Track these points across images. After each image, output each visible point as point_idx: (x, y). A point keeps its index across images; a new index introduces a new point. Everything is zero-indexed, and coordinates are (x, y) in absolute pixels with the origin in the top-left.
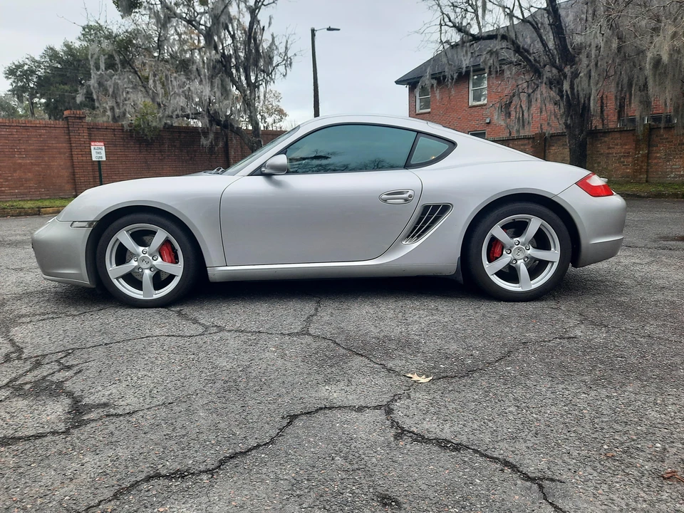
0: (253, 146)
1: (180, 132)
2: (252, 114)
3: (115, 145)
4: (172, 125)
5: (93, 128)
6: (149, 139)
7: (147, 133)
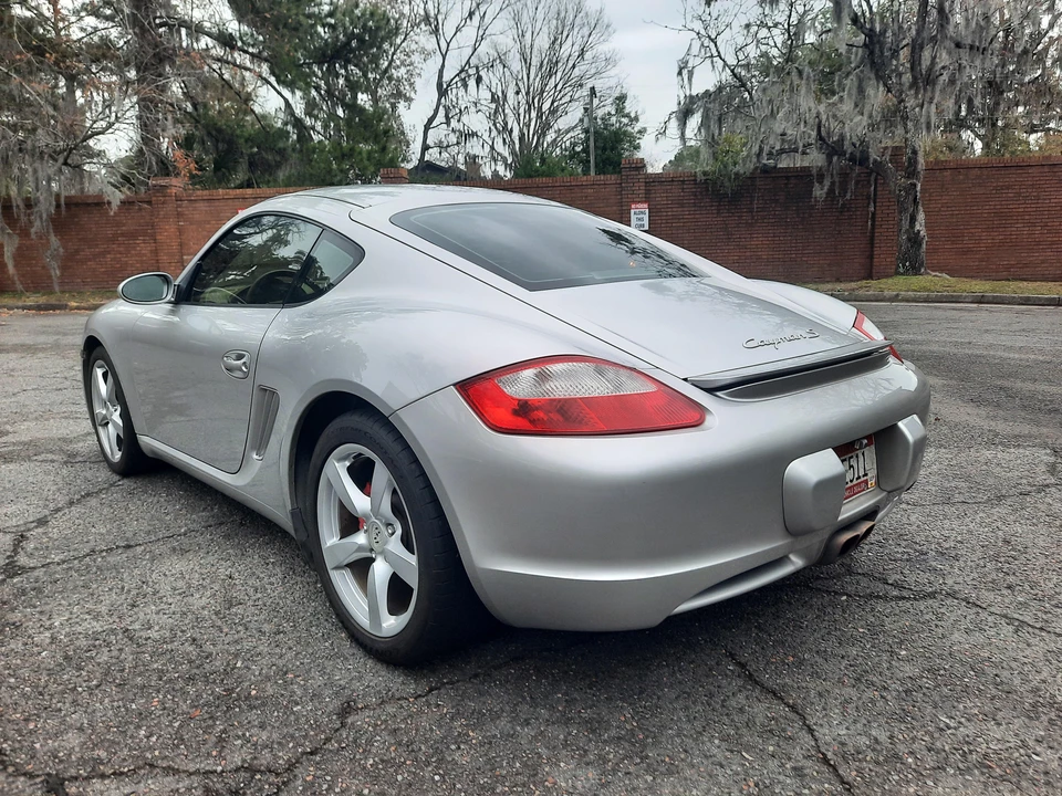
0: (899, 196)
1: (787, 178)
2: (908, 135)
3: (682, 205)
4: (775, 167)
6: (729, 192)
7: (727, 184)
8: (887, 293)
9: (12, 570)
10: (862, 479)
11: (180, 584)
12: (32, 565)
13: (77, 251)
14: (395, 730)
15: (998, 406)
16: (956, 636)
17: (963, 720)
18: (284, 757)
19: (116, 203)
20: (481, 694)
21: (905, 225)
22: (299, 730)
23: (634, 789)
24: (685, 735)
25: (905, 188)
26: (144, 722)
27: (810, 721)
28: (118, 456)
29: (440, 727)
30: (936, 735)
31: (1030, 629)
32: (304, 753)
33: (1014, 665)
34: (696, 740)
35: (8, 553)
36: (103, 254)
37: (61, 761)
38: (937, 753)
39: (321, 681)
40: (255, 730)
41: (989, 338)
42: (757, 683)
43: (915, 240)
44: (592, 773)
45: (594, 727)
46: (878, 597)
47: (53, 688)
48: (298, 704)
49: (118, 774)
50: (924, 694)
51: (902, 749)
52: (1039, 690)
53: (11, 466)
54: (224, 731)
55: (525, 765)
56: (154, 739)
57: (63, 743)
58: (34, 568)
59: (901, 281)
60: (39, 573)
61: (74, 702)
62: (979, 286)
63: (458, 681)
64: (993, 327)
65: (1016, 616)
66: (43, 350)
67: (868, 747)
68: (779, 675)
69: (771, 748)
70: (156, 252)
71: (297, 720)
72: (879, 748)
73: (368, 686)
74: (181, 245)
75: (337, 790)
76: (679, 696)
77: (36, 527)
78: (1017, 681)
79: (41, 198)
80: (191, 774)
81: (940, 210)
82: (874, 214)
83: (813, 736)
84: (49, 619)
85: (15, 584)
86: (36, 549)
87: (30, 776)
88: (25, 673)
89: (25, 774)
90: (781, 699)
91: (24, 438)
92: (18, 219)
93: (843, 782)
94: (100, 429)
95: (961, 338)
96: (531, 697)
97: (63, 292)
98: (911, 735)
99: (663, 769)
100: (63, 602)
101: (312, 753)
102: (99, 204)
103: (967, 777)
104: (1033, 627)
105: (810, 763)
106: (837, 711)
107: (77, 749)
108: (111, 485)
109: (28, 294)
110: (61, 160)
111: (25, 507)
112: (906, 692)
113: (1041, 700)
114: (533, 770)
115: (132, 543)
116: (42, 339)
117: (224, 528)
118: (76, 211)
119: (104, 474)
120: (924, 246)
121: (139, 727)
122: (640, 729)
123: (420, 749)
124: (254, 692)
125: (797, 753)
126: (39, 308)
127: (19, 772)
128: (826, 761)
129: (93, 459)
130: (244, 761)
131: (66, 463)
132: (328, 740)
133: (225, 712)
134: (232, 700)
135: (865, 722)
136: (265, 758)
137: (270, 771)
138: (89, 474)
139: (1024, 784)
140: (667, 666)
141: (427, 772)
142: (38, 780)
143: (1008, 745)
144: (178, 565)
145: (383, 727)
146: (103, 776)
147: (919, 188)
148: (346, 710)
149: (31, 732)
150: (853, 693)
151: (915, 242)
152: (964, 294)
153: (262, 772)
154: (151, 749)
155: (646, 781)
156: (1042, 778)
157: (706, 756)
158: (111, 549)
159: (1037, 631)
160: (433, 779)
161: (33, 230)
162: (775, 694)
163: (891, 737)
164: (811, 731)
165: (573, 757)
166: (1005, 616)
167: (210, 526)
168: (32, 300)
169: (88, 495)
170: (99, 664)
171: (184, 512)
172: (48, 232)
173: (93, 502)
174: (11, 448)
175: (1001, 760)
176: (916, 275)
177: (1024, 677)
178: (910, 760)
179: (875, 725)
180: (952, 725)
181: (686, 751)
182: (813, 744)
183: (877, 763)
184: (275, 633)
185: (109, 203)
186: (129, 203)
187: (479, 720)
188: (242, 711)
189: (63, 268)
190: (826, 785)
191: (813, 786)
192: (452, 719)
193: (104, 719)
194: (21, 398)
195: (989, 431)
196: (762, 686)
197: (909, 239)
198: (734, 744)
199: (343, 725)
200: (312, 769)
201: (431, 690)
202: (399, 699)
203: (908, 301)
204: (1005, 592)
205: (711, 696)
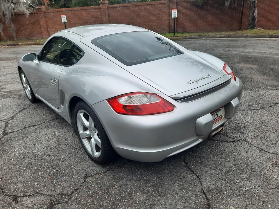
0: (250, 5)
3: (187, 9)
5: (179, 2)
6: (201, 4)
7: (200, 2)
8: (245, 35)
9: (5, 133)
10: (220, 117)
11: (47, 138)
12: (10, 132)
13: (20, 28)
14: (97, 183)
15: (270, 75)
16: (244, 154)
17: (241, 180)
18: (70, 190)
19: (28, 15)
20: (119, 172)
21: (251, 14)
22: (74, 183)
23: (155, 201)
24: (169, 185)
25: (252, 2)
26: (36, 180)
27: (202, 181)
28: (31, 98)
29: (108, 182)
30: (233, 185)
31: (264, 152)
32: (75, 190)
33: (257, 163)
34: (172, 186)
35: (4, 128)
36: (27, 29)
37: (17, 192)
38: (233, 190)
39: (80, 168)
40: (63, 183)
41: (271, 51)
42: (189, 169)
43: (254, 18)
44: (145, 196)
45: (147, 182)
46: (225, 141)
47: (15, 170)
48: (74, 175)
49: (30, 195)
50: (232, 172)
51: (224, 189)
52: (262, 171)
53: (5, 100)
54: (56, 183)
55: (128, 193)
56: (39, 185)
57: (17, 186)
58: (10, 133)
59: (249, 31)
60: (11, 134)
61: (20, 175)
62: (271, 32)
63: (114, 168)
64: (273, 47)
65: (261, 147)
66: (13, 59)
67: (215, 188)
68: (196, 166)
69: (190, 189)
70: (40, 28)
71: (74, 179)
72: (218, 188)
73: (91, 170)
74: (47, 26)
75: (82, 200)
76: (169, 173)
77: (11, 120)
78: (257, 168)
79: (7, 13)
80: (47, 195)
81: (262, 8)
82: (242, 10)
83: (201, 185)
84: (14, 149)
85: (6, 138)
86: (11, 127)
87: (9, 196)
88: (8, 165)
89: (8, 195)
90: (195, 173)
91: (8, 90)
92: (2, 19)
93: (207, 199)
94: (26, 90)
95: (263, 50)
96: (132, 173)
97: (17, 40)
98: (227, 185)
99: (162, 195)
100: (17, 143)
101: (77, 190)
102: (23, 14)
103: (239, 198)
104: (265, 151)
105: (199, 193)
106: (209, 177)
107: (20, 188)
108: (30, 106)
109: (8, 41)
110: (11, 2)
111: (8, 113)
112: (227, 171)
113: (262, 174)
114: (130, 195)
115: (35, 125)
116: (12, 56)
117: (58, 120)
118: (17, 16)
119: (28, 102)
120: (256, 20)
121: (35, 182)
122: (158, 183)
123: (103, 189)
124: (63, 172)
125: (197, 190)
126: (11, 45)
127: (6, 195)
128: (204, 192)
129: (25, 97)
130: (60, 192)
131: (18, 98)
132: (81, 186)
133: (56, 177)
134: (58, 174)
135: (216, 181)
136: (65, 191)
137: (66, 195)
138: (24, 102)
139: (253, 199)
140: (167, 163)
141: (104, 195)
142: (11, 197)
143: (251, 188)
144: (46, 132)
145: (94, 182)
146: (26, 196)
147: (256, 2)
148: (86, 177)
149: (10, 183)
150: (214, 171)
151: (254, 19)
152: (266, 35)
153: (65, 195)
154: (38, 188)
155: (158, 198)
156: (258, 197)
157: (174, 191)
158: (30, 127)
159: (265, 152)
160: (106, 197)
161: (6, 23)
162: (194, 172)
163: (221, 185)
164: (201, 183)
165: (140, 191)
166: (258, 147)
167: (54, 119)
168: (9, 43)
169: (24, 109)
170: (26, 163)
171: (48, 114)
172: (10, 23)
173: (25, 111)
174: (5, 93)
175: (248, 192)
176: (253, 29)
177: (259, 167)
178: (225, 192)
179: (218, 182)
180: (238, 182)
181: (169, 189)
182: (201, 187)
183: (217, 193)
184: (69, 153)
185: (26, 14)
186: (32, 14)
187: (118, 180)
188: (60, 177)
189: (16, 33)
190: (203, 200)
191: (199, 200)
192: (112, 180)
193: (27, 179)
194: (7, 76)
195: (265, 84)
196: (191, 169)
197: (252, 18)
198: (181, 187)
199: (85, 181)
200: (76, 194)
201: (107, 171)
202: (99, 174)
203: (250, 37)
204: (259, 140)
205: (177, 172)
